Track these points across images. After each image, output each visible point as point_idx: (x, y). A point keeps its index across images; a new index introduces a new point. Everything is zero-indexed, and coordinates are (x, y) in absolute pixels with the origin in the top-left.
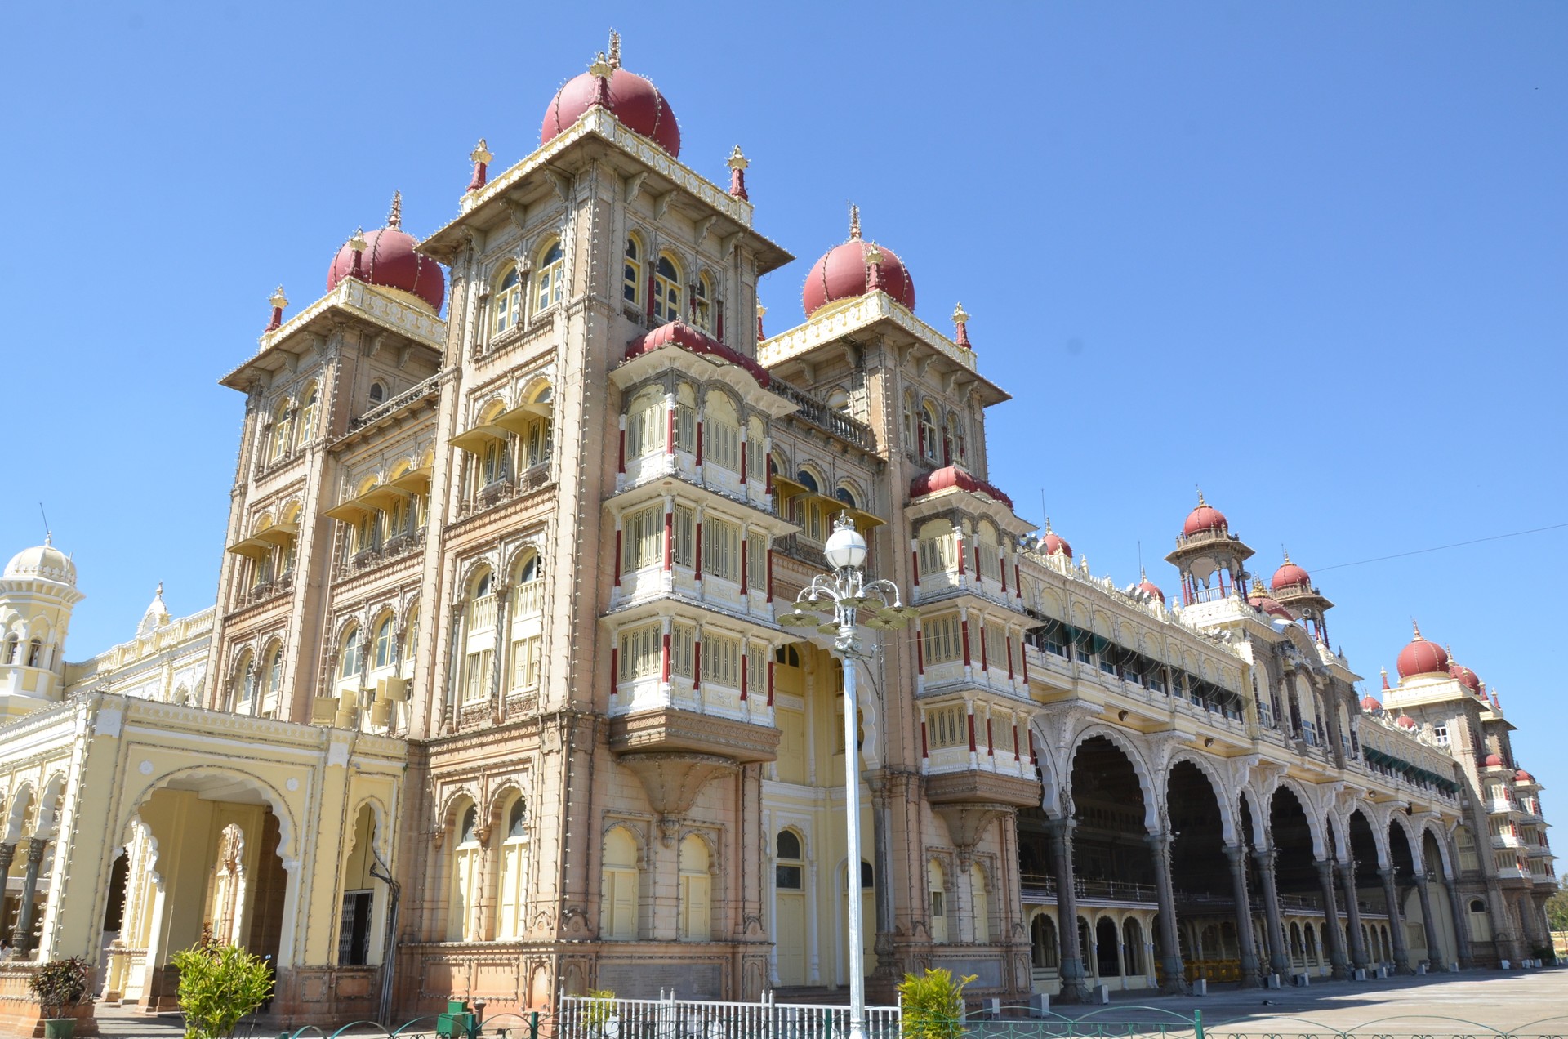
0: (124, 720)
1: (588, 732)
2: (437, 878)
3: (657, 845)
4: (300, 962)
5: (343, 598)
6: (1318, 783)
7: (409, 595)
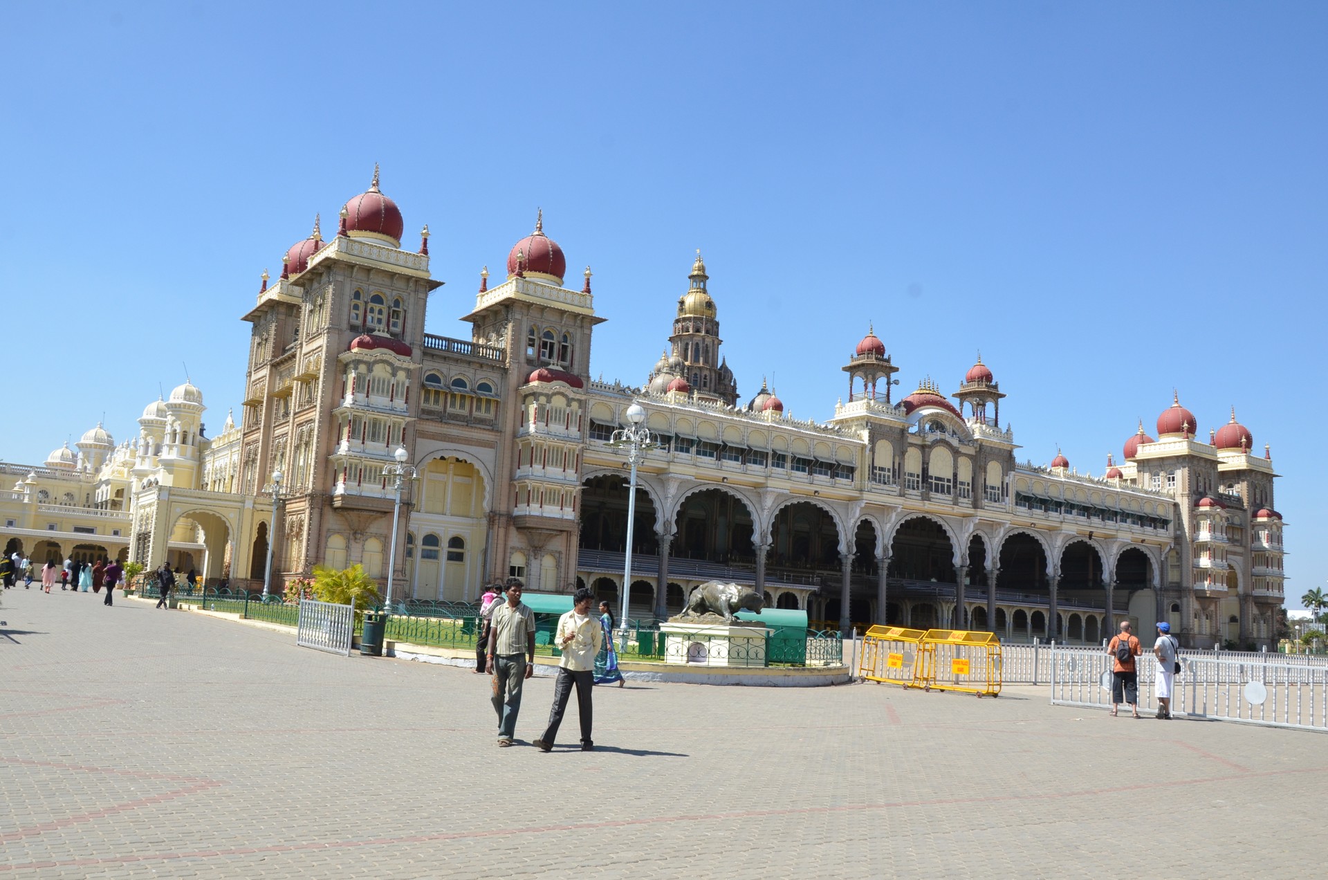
0: (169, 494)
1: (320, 501)
2: (287, 550)
3: (352, 542)
4: (235, 577)
5: (278, 432)
6: (964, 517)
7: (285, 438)
